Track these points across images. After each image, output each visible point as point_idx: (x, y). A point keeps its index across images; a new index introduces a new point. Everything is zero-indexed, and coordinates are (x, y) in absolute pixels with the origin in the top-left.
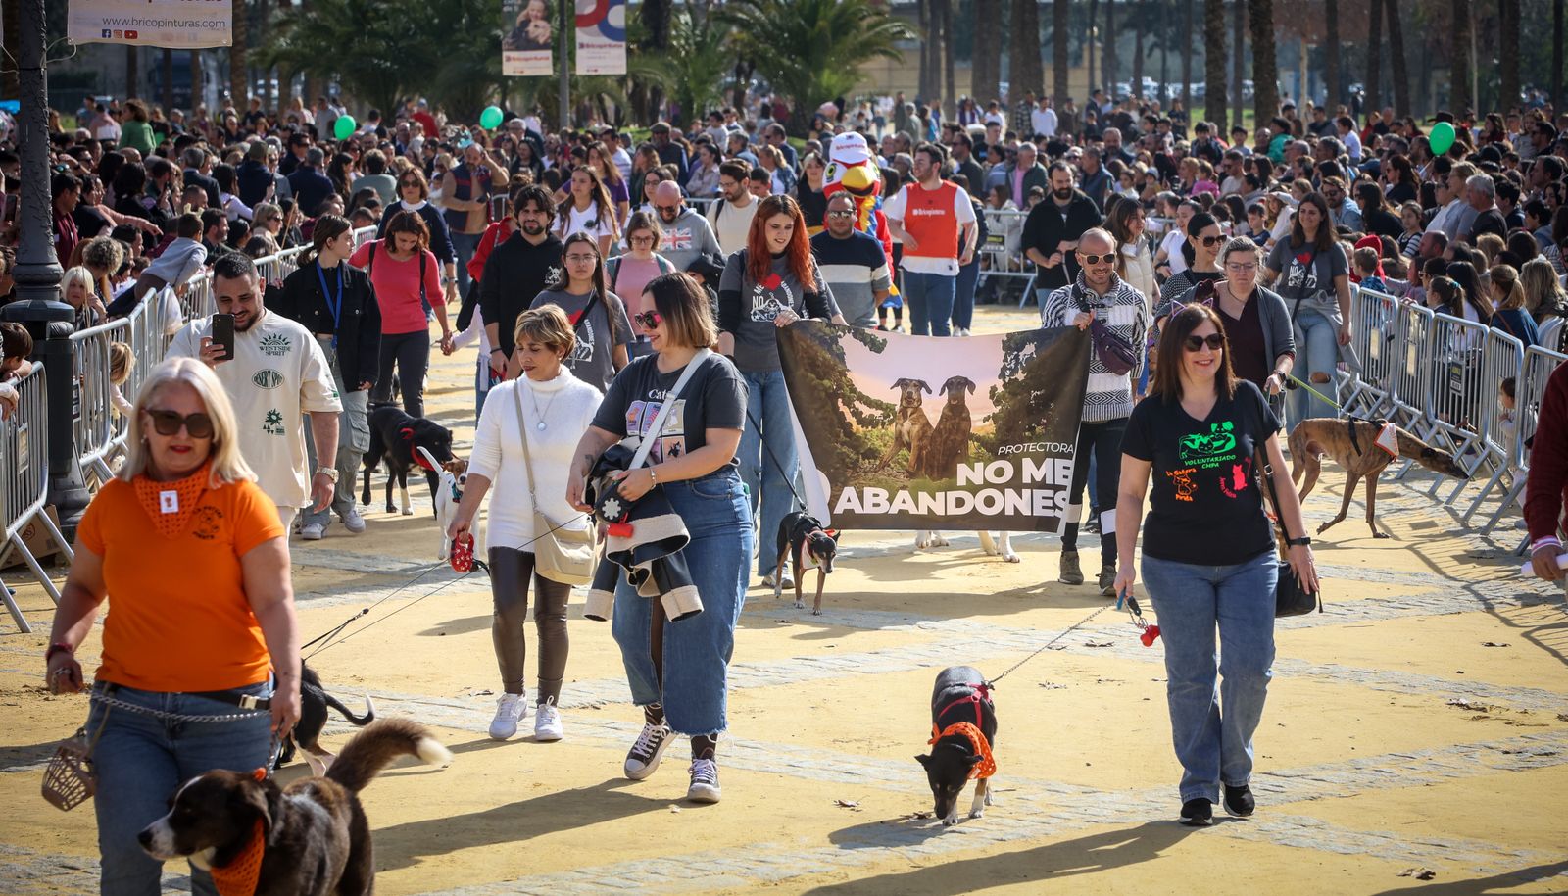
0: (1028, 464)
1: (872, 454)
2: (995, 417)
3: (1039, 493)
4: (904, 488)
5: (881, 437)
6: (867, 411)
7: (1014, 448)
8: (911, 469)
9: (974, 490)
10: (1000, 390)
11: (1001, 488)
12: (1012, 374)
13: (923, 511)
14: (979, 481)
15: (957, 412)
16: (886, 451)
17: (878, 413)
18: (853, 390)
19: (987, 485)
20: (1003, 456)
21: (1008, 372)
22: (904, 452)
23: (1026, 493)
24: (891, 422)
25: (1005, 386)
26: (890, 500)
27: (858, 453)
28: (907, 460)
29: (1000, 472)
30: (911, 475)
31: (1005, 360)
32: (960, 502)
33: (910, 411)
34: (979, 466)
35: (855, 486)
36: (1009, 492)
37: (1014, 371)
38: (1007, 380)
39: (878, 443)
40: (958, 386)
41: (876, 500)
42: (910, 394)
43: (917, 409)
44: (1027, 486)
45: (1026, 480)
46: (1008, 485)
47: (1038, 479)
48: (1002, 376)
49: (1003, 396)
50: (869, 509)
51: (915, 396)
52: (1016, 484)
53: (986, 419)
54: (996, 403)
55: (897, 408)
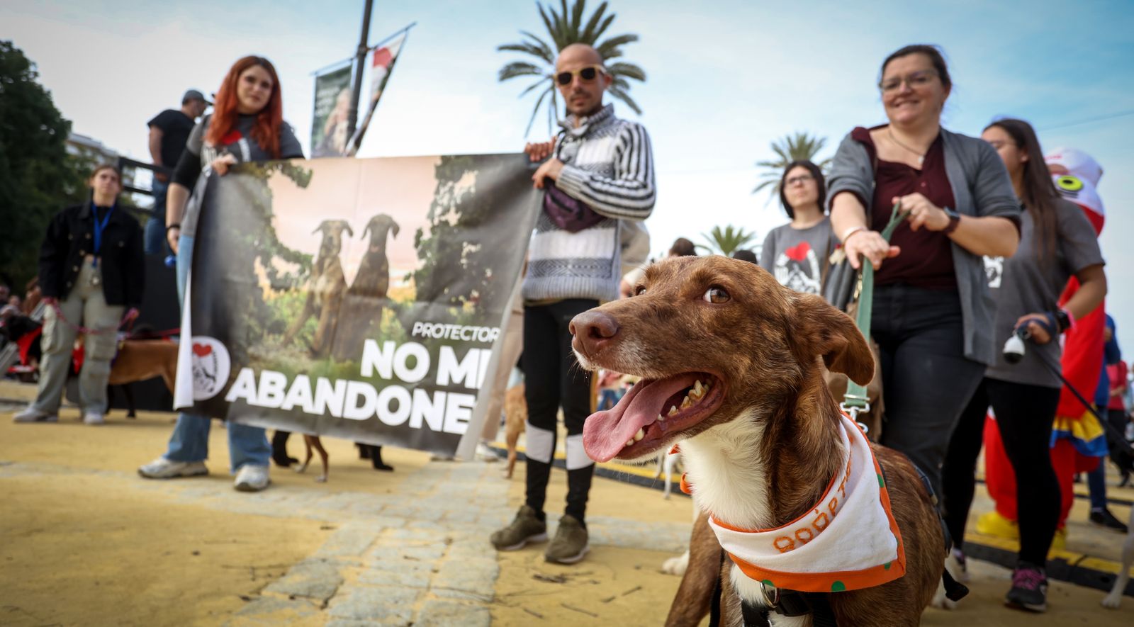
0: (447, 353)
1: (278, 328)
2: (418, 276)
3: (456, 399)
4: (304, 373)
5: (291, 305)
6: (283, 267)
7: (433, 328)
8: (316, 347)
9: (379, 383)
10: (427, 236)
11: (411, 388)
12: (443, 214)
13: (319, 410)
14: (386, 374)
15: (376, 264)
16: (292, 322)
17: (293, 269)
18: (275, 242)
19: (396, 380)
20: (420, 339)
21: (438, 210)
22: (313, 321)
23: (439, 396)
24: (306, 279)
25: (433, 229)
26: (286, 390)
27: (263, 325)
28: (313, 333)
29: (411, 363)
30: (315, 354)
31: (437, 192)
32: (361, 401)
33: (327, 262)
34: (389, 346)
35: (254, 369)
36: (421, 394)
37: (446, 211)
38: (436, 222)
39: (287, 312)
40: (382, 229)
41: (272, 389)
42: (331, 239)
43: (335, 259)
44: (442, 388)
45: (442, 380)
46: (420, 385)
47: (457, 380)
48: (431, 217)
49: (428, 245)
50: (263, 401)
51: (335, 242)
52: (430, 386)
53: (407, 278)
54: (422, 255)
55: (315, 260)
